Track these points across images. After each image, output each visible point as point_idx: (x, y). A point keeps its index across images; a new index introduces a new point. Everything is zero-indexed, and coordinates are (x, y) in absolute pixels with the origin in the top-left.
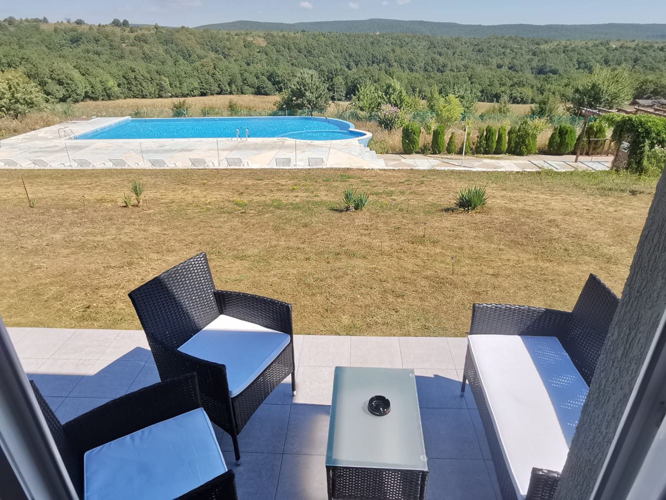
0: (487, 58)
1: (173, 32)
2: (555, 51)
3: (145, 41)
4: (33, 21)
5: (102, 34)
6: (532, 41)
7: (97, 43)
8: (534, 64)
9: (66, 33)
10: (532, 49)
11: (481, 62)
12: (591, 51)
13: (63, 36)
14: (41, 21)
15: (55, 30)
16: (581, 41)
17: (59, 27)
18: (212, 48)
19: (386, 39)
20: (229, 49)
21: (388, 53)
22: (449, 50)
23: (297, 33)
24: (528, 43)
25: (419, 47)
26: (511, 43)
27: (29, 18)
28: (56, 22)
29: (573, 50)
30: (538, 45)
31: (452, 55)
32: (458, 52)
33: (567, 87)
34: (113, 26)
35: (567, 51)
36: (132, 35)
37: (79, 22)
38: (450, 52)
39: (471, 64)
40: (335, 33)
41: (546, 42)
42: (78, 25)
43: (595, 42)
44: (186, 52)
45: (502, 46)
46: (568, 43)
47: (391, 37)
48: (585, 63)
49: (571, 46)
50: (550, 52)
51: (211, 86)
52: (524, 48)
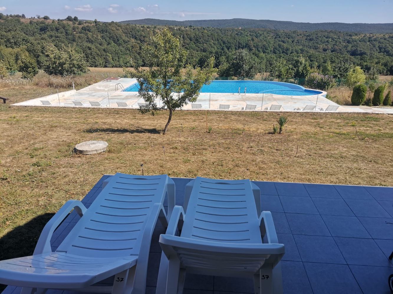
0: (316, 44)
1: (107, 25)
2: (363, 40)
3: (89, 31)
4: (15, 16)
5: (61, 25)
6: (347, 33)
7: (57, 31)
8: (349, 49)
9: (37, 25)
10: (347, 39)
11: (312, 47)
12: (388, 41)
13: (36, 27)
14: (20, 17)
15: (30, 23)
16: (380, 34)
17: (33, 20)
18: (133, 36)
19: (246, 32)
20: (144, 37)
21: (249, 41)
22: (289, 40)
23: (187, 27)
24: (344, 35)
25: (269, 38)
26: (332, 35)
27: (13, 15)
28: (30, 17)
29: (375, 40)
30: (351, 36)
31: (291, 42)
32: (296, 41)
33: (378, 64)
34: (67, 21)
35: (372, 40)
36: (80, 26)
37: (46, 18)
38: (290, 40)
39: (305, 49)
40: (211, 28)
41: (356, 35)
42: (45, 20)
43: (390, 35)
44: (115, 38)
45: (326, 36)
46: (371, 35)
47: (249, 30)
48: (384, 49)
49: (374, 38)
50: (360, 41)
51: (138, 61)
52: (341, 38)
